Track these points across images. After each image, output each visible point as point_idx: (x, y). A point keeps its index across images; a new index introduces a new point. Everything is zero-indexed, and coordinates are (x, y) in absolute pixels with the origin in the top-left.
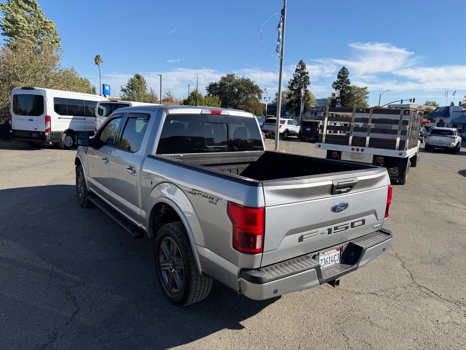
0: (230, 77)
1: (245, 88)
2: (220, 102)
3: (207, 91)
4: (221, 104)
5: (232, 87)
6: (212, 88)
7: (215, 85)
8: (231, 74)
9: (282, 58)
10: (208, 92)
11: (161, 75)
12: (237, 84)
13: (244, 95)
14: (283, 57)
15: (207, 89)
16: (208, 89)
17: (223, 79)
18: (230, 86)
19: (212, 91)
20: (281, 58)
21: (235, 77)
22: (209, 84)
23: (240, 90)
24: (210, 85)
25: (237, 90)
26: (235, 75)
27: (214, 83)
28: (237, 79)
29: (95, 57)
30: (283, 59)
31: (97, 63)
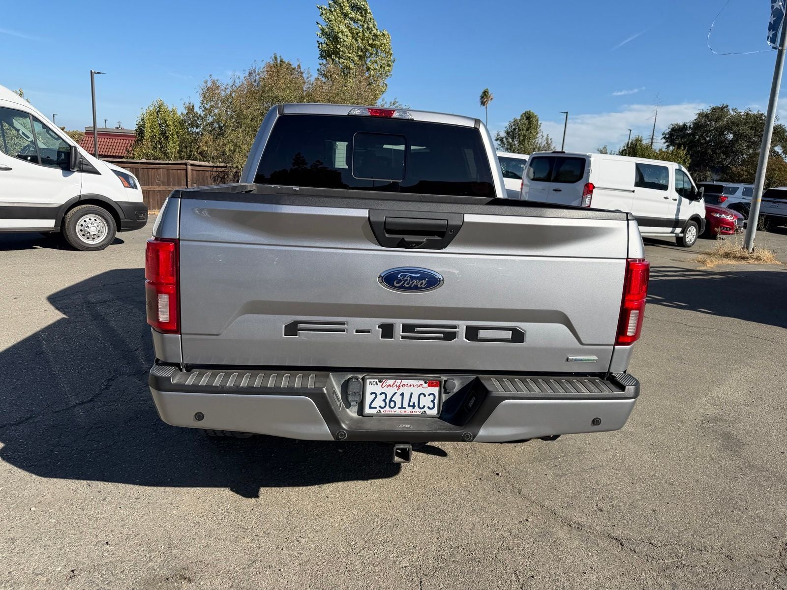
0: (719, 113)
1: (749, 132)
2: (686, 160)
3: (664, 140)
4: (689, 164)
5: (721, 132)
6: (676, 135)
7: (684, 127)
8: (720, 106)
9: (782, 49)
10: (667, 142)
11: (567, 113)
12: (733, 124)
13: (748, 147)
14: (785, 47)
15: (665, 138)
16: (667, 136)
17: (701, 115)
18: (716, 129)
19: (675, 140)
20: (780, 48)
21: (731, 111)
22: (671, 127)
23: (738, 136)
24: (673, 130)
25: (730, 136)
26: (730, 108)
27: (681, 124)
28: (735, 114)
29: (480, 94)
30: (785, 51)
31: (483, 103)
